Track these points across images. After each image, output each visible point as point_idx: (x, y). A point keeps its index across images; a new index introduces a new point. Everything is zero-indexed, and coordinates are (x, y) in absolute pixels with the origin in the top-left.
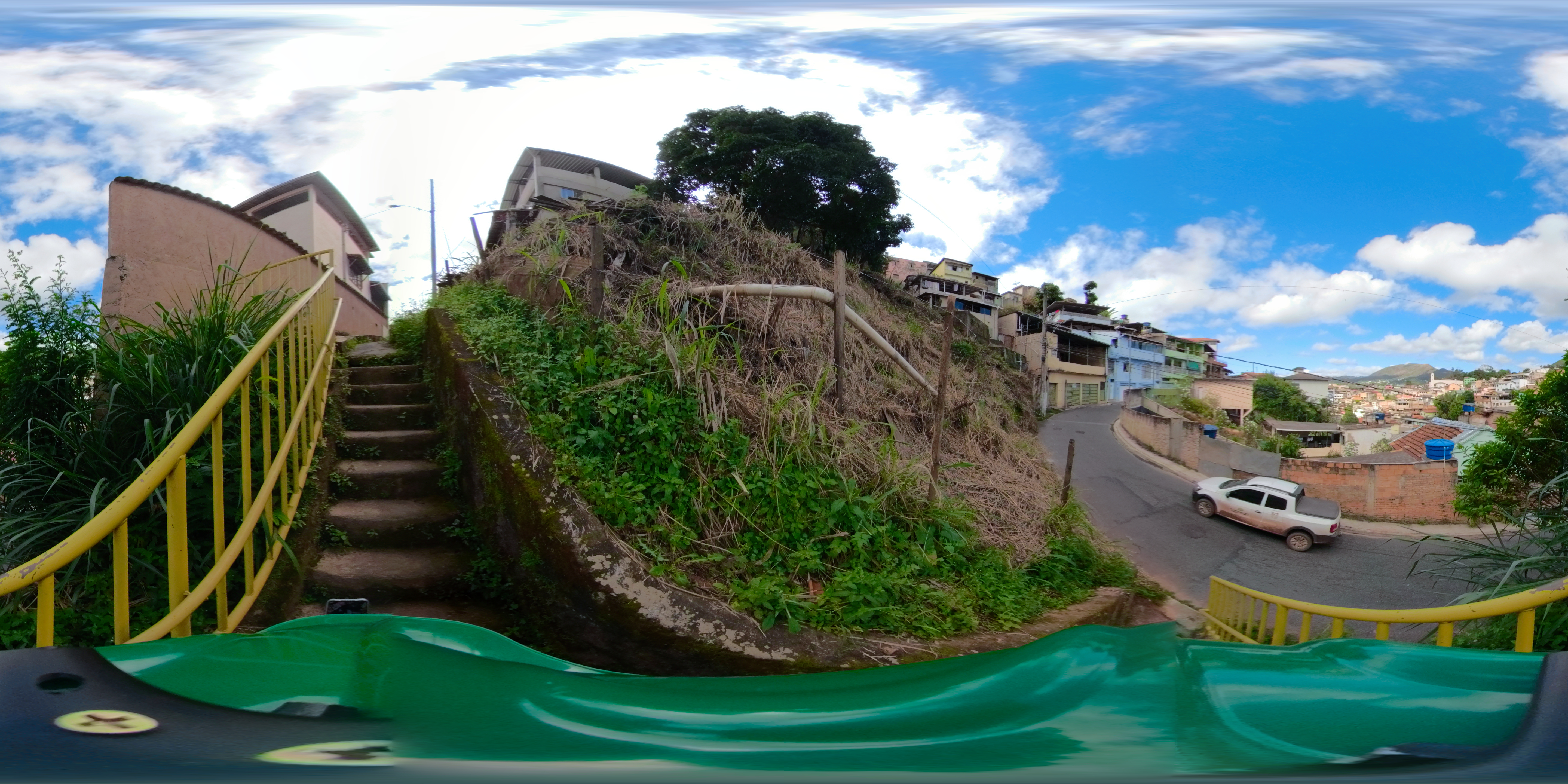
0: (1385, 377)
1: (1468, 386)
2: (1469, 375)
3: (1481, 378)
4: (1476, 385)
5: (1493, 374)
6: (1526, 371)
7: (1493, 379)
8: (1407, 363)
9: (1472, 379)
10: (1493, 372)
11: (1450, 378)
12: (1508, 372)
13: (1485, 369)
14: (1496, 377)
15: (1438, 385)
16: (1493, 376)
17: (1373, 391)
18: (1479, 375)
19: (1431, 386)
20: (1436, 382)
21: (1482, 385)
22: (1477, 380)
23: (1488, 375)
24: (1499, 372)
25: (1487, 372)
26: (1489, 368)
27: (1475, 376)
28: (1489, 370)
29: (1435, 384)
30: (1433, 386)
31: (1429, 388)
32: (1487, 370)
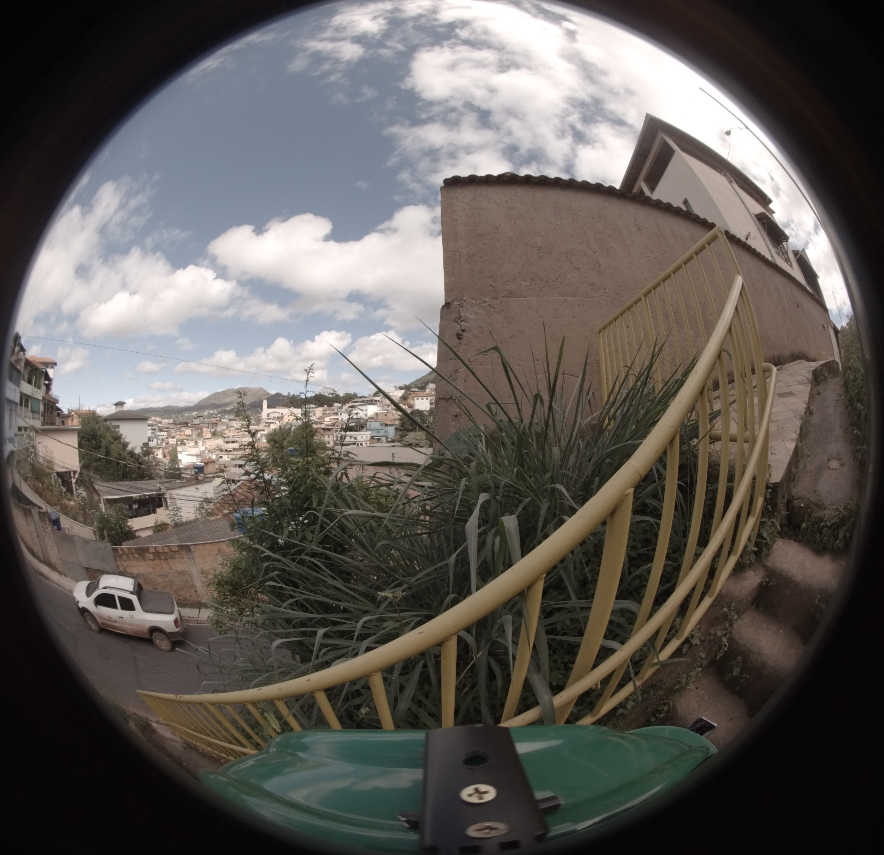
0: (213, 406)
1: (306, 415)
2: (308, 401)
3: (322, 405)
4: (316, 413)
5: (336, 398)
7: (337, 405)
8: (238, 387)
9: (311, 406)
10: (337, 396)
11: (286, 406)
12: (355, 396)
13: (326, 393)
14: (340, 403)
15: (272, 416)
16: (337, 402)
17: (198, 426)
18: (319, 401)
19: (264, 417)
20: (268, 412)
21: (323, 414)
22: (319, 406)
23: (330, 401)
24: (343, 397)
25: (330, 397)
26: (332, 392)
27: (314, 402)
28: (332, 394)
29: (268, 415)
30: (266, 416)
31: (261, 420)
32: (330, 394)
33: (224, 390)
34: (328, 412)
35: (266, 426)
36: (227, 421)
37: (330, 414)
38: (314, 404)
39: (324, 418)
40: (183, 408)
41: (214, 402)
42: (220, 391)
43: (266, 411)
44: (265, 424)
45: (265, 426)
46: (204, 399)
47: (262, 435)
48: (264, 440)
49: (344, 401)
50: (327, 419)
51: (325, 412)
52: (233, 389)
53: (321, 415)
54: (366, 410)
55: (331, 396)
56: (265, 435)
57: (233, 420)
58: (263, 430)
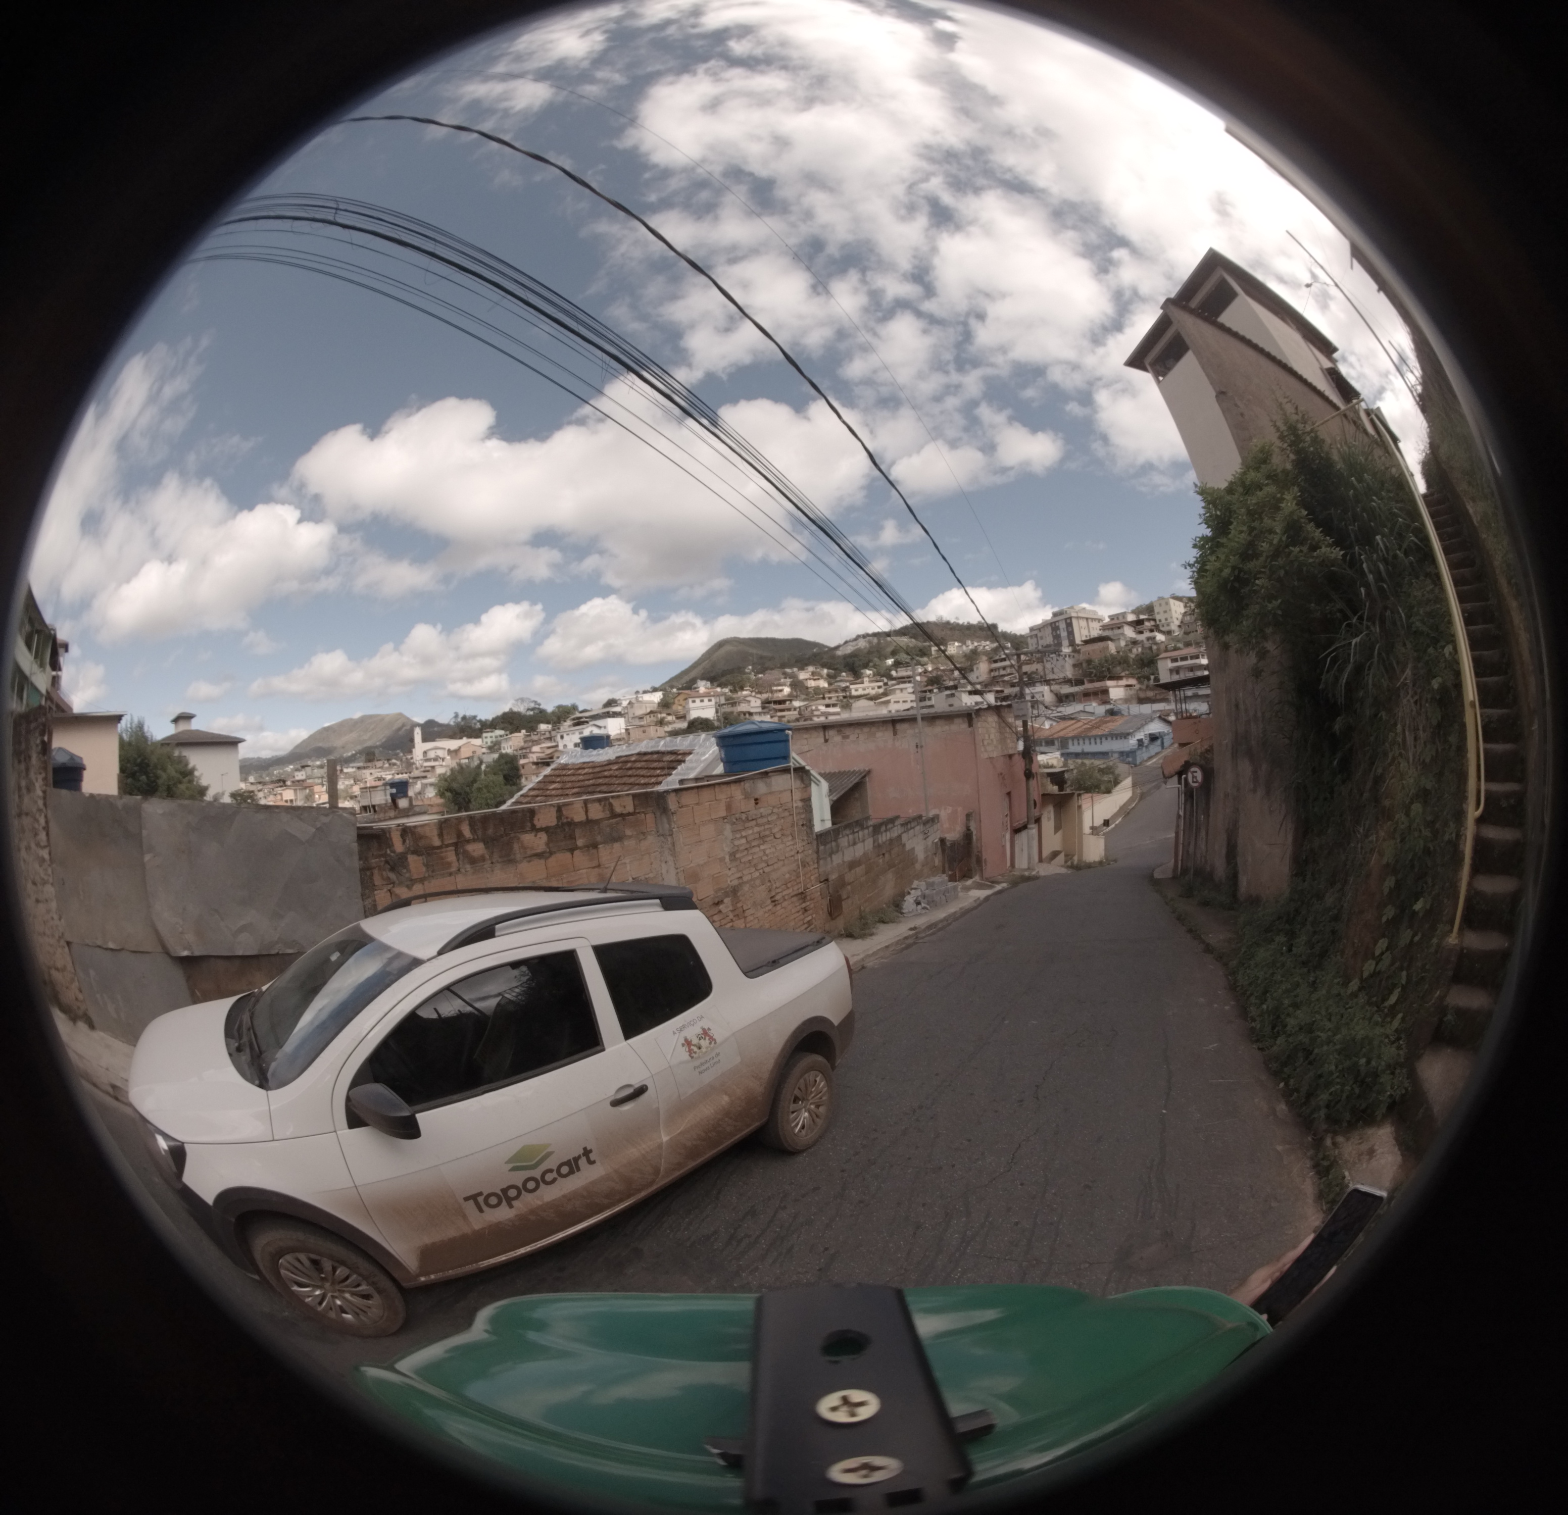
0: (322, 751)
1: (494, 747)
2: (492, 725)
3: (517, 730)
4: (513, 743)
5: (540, 716)
6: (611, 703)
7: (543, 727)
8: (357, 715)
9: (499, 732)
10: (542, 712)
11: (453, 736)
12: (574, 708)
13: (521, 708)
14: (548, 723)
15: (432, 755)
16: (542, 722)
17: (305, 784)
18: (511, 724)
19: (418, 759)
20: (425, 749)
21: (525, 742)
22: (511, 733)
23: (530, 722)
24: (553, 713)
25: (530, 715)
26: (532, 705)
27: (502, 725)
28: (533, 709)
29: (425, 753)
30: (421, 757)
31: (414, 763)
32: (528, 709)
33: (334, 723)
34: (535, 738)
35: (428, 771)
36: (354, 770)
37: (540, 740)
38: (503, 729)
39: (530, 748)
40: (269, 759)
41: (320, 745)
42: (326, 725)
43: (420, 747)
44: (423, 769)
45: (424, 771)
46: (304, 741)
47: (425, 786)
48: (431, 793)
49: (555, 719)
50: (536, 749)
51: (528, 739)
52: (351, 719)
53: (522, 744)
54: (605, 727)
55: (532, 713)
56: (431, 785)
57: (364, 768)
58: (425, 777)
